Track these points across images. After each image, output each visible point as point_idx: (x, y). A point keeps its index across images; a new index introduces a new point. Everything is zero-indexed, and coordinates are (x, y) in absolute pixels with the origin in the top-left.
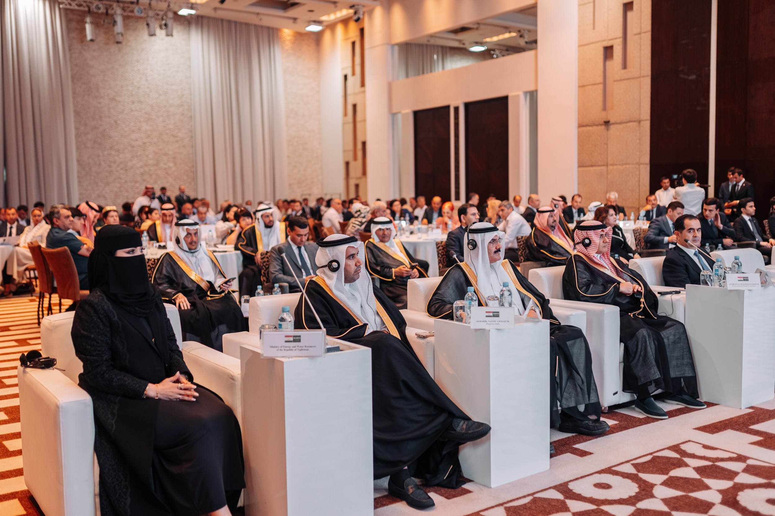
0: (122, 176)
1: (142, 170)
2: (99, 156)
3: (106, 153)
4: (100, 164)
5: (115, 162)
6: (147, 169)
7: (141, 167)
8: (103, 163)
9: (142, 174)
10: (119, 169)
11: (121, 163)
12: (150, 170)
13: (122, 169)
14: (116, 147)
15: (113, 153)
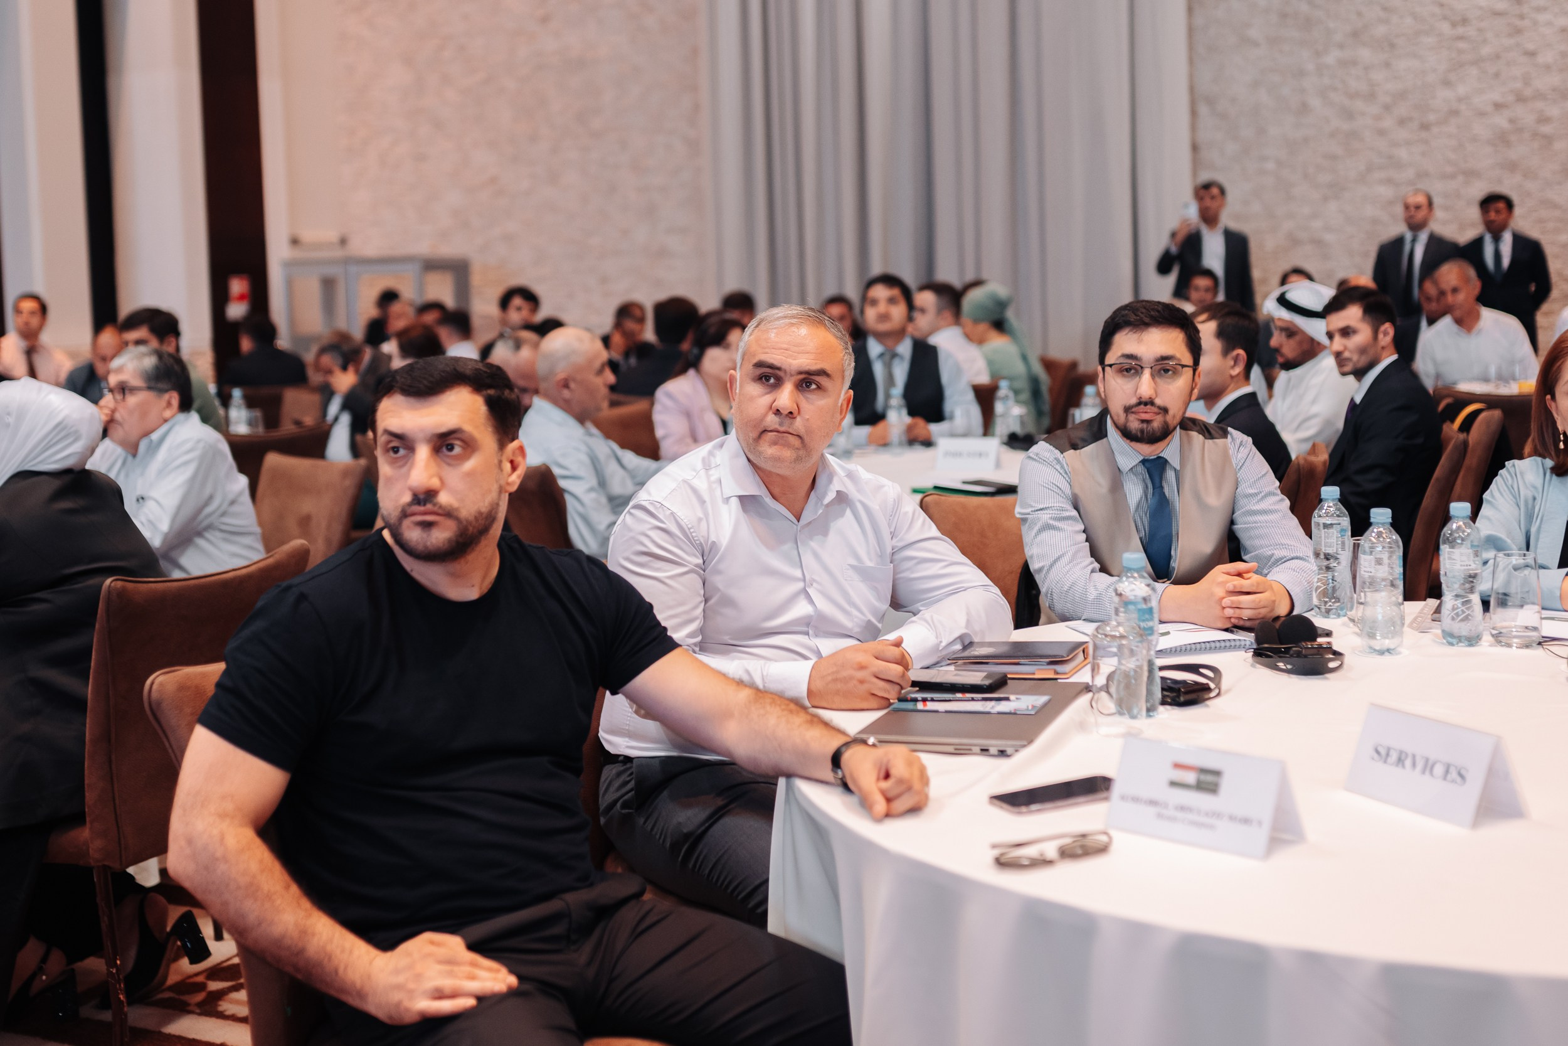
0: (1403, 154)
1: (1501, 121)
2: (1301, 73)
3: (1330, 59)
4: (1304, 108)
5: (1371, 96)
6: (1526, 115)
7: (1498, 106)
8: (1315, 102)
9: (1502, 139)
10: (1388, 123)
11: (1402, 95)
12: (1543, 120)
13: (1402, 122)
14: (1380, 30)
15: (1365, 54)
